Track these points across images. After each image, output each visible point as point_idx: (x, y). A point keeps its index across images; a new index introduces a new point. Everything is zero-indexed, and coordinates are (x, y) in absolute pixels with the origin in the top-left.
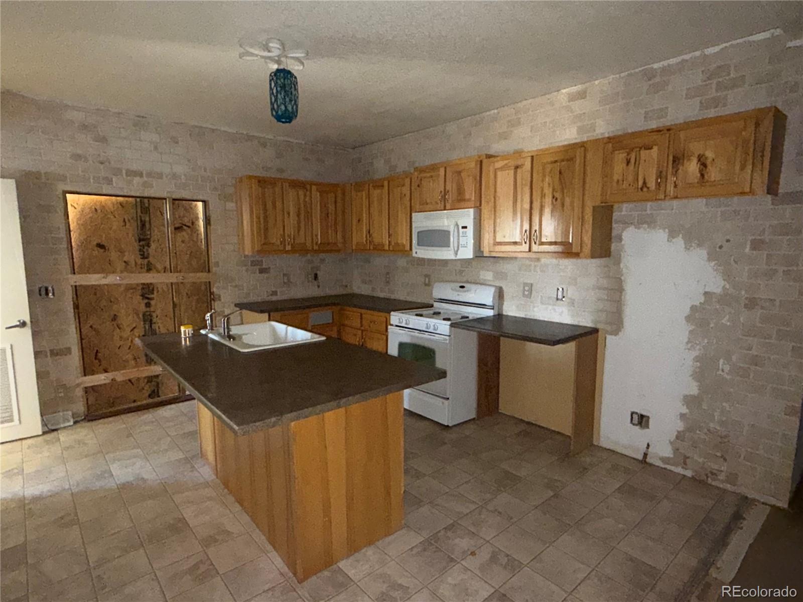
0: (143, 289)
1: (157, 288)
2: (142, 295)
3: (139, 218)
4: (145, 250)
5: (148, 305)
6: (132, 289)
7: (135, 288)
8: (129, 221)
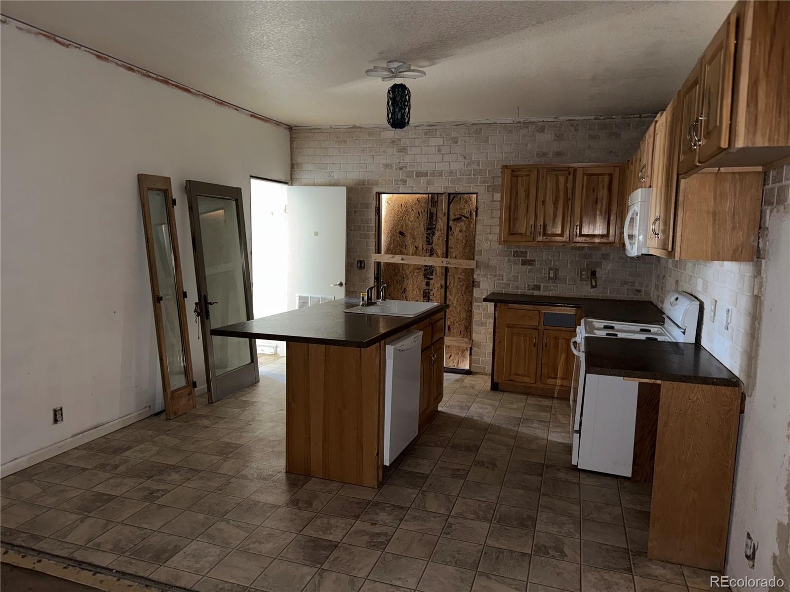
0: (425, 270)
1: (436, 271)
2: (424, 275)
3: (429, 210)
4: (430, 238)
5: (428, 284)
6: (418, 269)
7: (421, 269)
8: (422, 213)
